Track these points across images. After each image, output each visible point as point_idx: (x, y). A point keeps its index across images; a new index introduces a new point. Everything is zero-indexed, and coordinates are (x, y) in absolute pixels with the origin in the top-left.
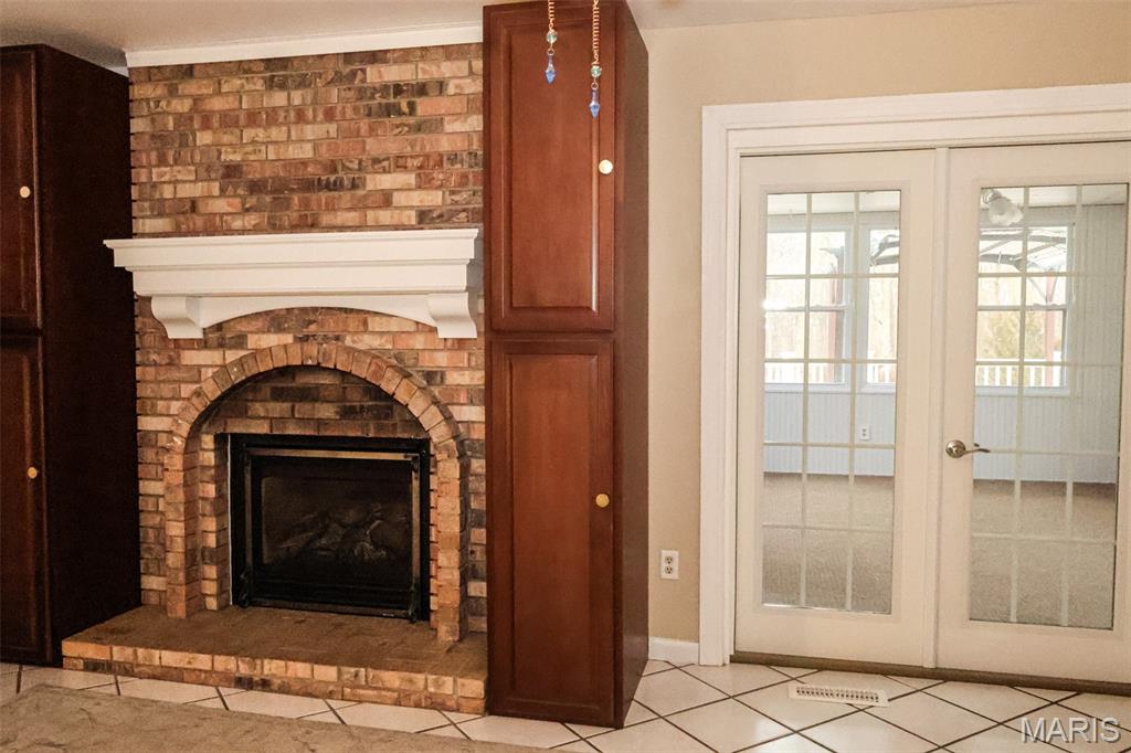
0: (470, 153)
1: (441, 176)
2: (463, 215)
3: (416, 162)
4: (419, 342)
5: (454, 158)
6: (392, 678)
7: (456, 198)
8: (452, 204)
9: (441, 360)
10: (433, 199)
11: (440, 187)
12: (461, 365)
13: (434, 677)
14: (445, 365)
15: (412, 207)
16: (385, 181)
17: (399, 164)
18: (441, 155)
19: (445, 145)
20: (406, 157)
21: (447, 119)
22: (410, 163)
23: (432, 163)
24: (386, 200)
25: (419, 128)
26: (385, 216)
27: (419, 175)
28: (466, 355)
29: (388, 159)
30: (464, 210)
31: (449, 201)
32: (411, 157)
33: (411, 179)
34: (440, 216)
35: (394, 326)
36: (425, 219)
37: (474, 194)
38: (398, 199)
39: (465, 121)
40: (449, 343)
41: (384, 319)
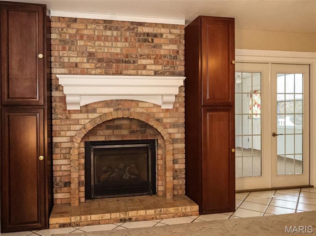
0: (170, 55)
1: (161, 61)
2: (168, 73)
3: (154, 57)
4: (155, 110)
5: (165, 56)
6: (172, 210)
7: (166, 68)
8: (164, 70)
9: (162, 115)
10: (159, 68)
11: (161, 64)
12: (167, 117)
13: (184, 207)
14: (163, 117)
15: (152, 70)
16: (144, 62)
17: (148, 57)
18: (161, 55)
19: (162, 52)
20: (151, 55)
21: (163, 45)
22: (152, 57)
23: (158, 57)
24: (144, 67)
25: (155, 47)
26: (144, 72)
27: (155, 61)
28: (169, 114)
29: (145, 55)
30: (168, 72)
31: (164, 69)
32: (152, 55)
33: (152, 61)
34: (161, 73)
35: (147, 105)
36: (156, 73)
37: (171, 67)
38: (148, 67)
39: (168, 46)
40: (164, 110)
41: (144, 103)
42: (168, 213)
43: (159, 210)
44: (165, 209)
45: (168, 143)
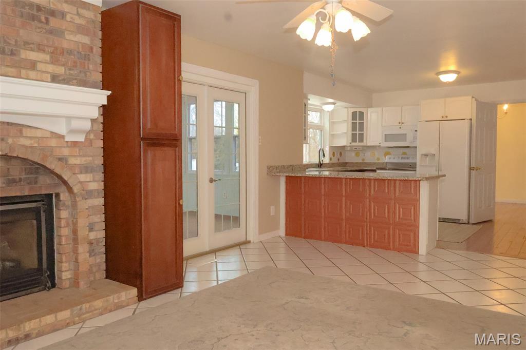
0: (78, 52)
1: (63, 60)
2: (76, 81)
3: (51, 50)
4: (53, 143)
5: (70, 52)
6: (98, 303)
7: (72, 72)
8: (69, 75)
9: (66, 152)
10: (60, 70)
11: (63, 65)
12: (75, 154)
13: (117, 295)
14: (68, 155)
15: (48, 72)
16: (33, 56)
17: (40, 48)
18: (63, 49)
19: (65, 45)
20: (44, 45)
21: (66, 32)
22: (46, 49)
23: (59, 52)
24: (33, 65)
25: (51, 32)
26: (32, 74)
27: (51, 57)
28: (78, 150)
29: (33, 44)
30: (76, 79)
31: (68, 74)
32: (47, 46)
33: (47, 57)
34: (64, 80)
35: (39, 134)
36: (55, 79)
37: (80, 72)
38: (40, 66)
39: (75, 36)
40: (69, 143)
41: (33, 130)
42: (93, 309)
43: (79, 307)
44: (88, 305)
45: (81, 199)
